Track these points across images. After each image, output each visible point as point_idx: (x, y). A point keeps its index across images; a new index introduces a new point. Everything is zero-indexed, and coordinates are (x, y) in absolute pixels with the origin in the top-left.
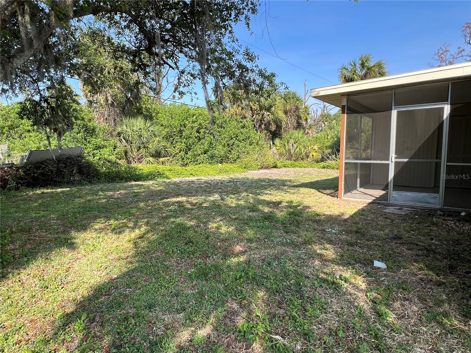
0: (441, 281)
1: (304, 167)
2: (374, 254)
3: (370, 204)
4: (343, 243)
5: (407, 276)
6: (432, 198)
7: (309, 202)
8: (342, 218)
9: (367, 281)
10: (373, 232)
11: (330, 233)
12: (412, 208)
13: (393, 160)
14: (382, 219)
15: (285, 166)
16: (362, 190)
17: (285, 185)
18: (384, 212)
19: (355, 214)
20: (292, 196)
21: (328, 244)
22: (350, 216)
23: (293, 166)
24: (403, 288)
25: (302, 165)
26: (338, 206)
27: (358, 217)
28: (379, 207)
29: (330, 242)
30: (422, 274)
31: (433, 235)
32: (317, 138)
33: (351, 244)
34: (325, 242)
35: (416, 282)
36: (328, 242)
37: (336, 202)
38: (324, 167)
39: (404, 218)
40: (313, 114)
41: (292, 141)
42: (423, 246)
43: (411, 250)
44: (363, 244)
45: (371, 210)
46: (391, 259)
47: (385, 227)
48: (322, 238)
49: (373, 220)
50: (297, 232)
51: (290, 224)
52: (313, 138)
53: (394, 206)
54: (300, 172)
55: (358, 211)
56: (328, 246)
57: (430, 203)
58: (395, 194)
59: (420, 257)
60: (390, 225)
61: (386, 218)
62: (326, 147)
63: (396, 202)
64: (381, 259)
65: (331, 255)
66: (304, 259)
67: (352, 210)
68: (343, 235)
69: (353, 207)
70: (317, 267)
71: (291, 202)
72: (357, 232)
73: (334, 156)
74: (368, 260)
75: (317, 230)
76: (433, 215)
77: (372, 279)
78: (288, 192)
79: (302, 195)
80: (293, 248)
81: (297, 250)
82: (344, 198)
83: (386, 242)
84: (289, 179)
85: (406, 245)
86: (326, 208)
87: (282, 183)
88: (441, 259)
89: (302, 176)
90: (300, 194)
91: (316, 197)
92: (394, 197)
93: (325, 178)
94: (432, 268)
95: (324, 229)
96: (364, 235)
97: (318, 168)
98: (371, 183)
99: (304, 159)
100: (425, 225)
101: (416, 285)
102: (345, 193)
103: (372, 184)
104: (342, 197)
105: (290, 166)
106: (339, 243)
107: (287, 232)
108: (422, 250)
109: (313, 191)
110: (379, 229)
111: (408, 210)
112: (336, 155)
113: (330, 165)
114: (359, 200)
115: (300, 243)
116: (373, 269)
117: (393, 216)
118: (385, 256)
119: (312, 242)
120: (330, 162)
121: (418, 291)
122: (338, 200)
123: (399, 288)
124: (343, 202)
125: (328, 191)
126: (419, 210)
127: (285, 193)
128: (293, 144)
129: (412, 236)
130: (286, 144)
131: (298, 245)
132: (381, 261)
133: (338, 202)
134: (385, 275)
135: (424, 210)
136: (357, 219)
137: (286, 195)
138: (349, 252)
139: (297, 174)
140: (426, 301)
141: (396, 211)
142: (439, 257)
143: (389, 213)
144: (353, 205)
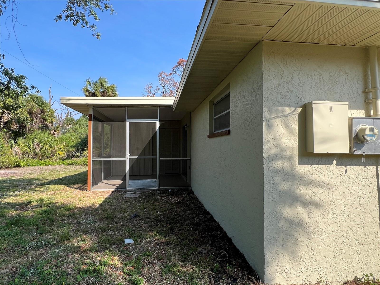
0: (168, 241)
1: (51, 165)
2: (123, 233)
3: (113, 192)
4: (97, 230)
5: (148, 244)
6: (153, 183)
7: (61, 198)
8: (94, 207)
9: (121, 258)
10: (119, 215)
11: (85, 224)
12: (141, 191)
13: (128, 158)
14: (124, 203)
15: (30, 165)
16: (106, 181)
17: (32, 184)
18: (124, 197)
19: (103, 202)
20: (41, 194)
21: (85, 234)
22: (100, 205)
23: (39, 164)
24: (147, 255)
25: (48, 163)
26: (88, 198)
27: (106, 205)
28: (120, 194)
29: (86, 232)
30: (156, 239)
31: (157, 209)
32: (62, 139)
33: (104, 230)
34: (82, 233)
35: (154, 247)
36: (85, 233)
37: (86, 195)
38: (70, 164)
39: (138, 199)
40: (57, 117)
41: (37, 141)
42: (154, 218)
43: (147, 223)
44: (113, 227)
45: (115, 198)
46: (135, 234)
47: (127, 209)
48: (79, 231)
49: (117, 205)
50: (52, 231)
51: (43, 224)
52: (58, 138)
53: (130, 191)
54: (46, 170)
55: (105, 200)
56: (84, 237)
57: (152, 186)
58: (130, 183)
59: (153, 227)
60: (130, 207)
61: (127, 202)
62: (71, 146)
63: (131, 188)
64: (129, 237)
65: (89, 245)
66: (63, 257)
67: (100, 199)
68: (96, 223)
69: (100, 197)
70: (77, 261)
71: (42, 200)
72: (107, 218)
73: (79, 154)
74: (119, 240)
75: (73, 224)
76: (155, 194)
77: (125, 255)
78: (36, 190)
79: (53, 192)
80: (50, 249)
81: (54, 249)
82: (93, 190)
83: (130, 221)
84: (36, 177)
85: (143, 220)
86: (77, 201)
87: (29, 182)
88: (165, 225)
89: (49, 173)
90: (50, 191)
91: (67, 193)
92: (130, 184)
93: (73, 174)
94: (161, 233)
95: (79, 222)
96: (113, 219)
97: (64, 165)
98: (111, 175)
99: (49, 157)
100: (152, 202)
101: (154, 249)
102: (93, 185)
103: (113, 176)
104: (91, 190)
105: (35, 165)
106: (94, 232)
107: (40, 233)
108: (153, 222)
109: (62, 187)
110: (123, 212)
111: (140, 193)
112: (80, 153)
113: (76, 162)
114: (105, 190)
115: (57, 241)
116: (124, 247)
117: (131, 199)
118: (131, 233)
119: (69, 237)
120: (75, 159)
121: (156, 253)
122: (87, 192)
123: (144, 256)
124: (92, 194)
125: (77, 186)
126: (146, 192)
127: (33, 192)
128: (38, 144)
129: (146, 213)
130: (31, 143)
131: (55, 244)
132: (129, 238)
133: (88, 194)
134: (134, 249)
135: (149, 191)
136: (106, 206)
137: (35, 194)
138: (104, 238)
139: (44, 171)
140: (162, 259)
141: (132, 195)
142: (163, 224)
143: (128, 197)
144: (100, 195)
